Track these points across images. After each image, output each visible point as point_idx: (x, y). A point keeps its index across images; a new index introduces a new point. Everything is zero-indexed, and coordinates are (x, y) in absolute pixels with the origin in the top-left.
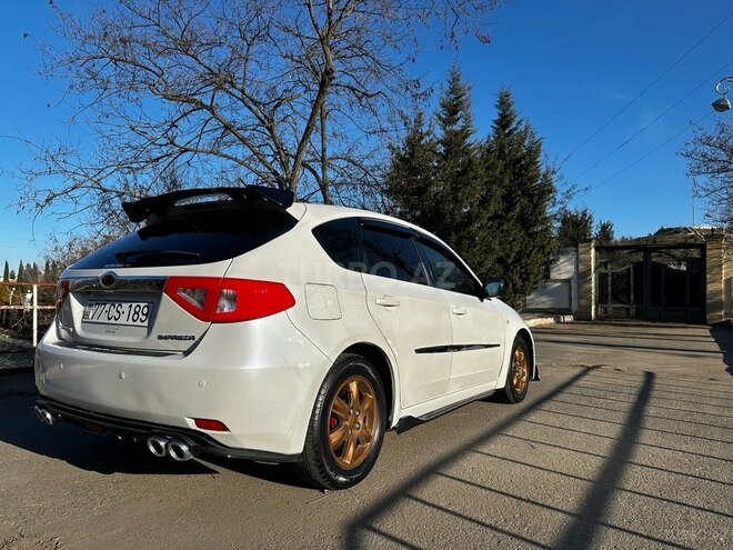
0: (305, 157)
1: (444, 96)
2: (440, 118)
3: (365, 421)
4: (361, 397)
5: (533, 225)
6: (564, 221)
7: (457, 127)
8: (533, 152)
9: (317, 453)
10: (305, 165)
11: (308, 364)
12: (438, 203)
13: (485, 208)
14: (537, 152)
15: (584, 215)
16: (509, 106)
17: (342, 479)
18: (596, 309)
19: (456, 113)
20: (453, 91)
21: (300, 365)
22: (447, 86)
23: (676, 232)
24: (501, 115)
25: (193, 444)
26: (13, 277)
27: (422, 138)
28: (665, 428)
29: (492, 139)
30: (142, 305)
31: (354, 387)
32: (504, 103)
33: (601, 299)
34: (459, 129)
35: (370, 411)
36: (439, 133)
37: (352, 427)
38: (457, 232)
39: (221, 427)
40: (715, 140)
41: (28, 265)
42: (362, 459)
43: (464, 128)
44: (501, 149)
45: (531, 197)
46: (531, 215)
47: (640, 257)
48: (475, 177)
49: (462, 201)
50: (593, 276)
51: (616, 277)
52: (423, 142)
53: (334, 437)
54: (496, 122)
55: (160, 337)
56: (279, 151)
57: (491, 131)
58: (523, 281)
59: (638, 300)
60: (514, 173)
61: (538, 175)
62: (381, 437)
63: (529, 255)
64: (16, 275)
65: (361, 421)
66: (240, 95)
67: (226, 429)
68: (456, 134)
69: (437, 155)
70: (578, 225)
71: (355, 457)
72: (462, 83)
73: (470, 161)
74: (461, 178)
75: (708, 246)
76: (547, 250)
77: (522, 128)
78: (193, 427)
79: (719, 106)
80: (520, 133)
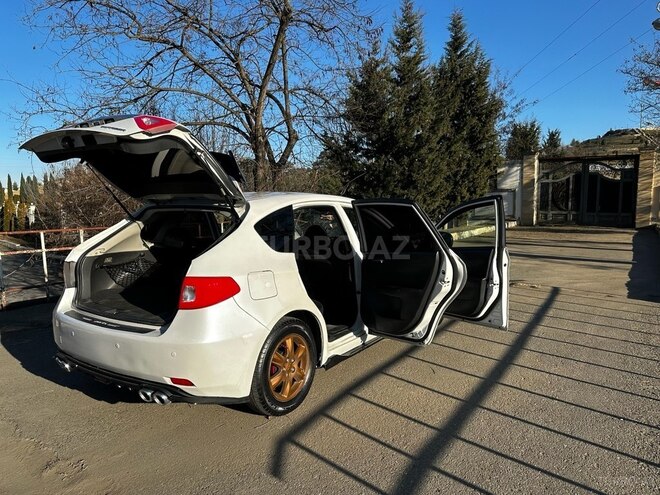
0: (270, 86)
1: (398, 24)
2: (394, 45)
3: (299, 365)
4: (296, 347)
5: (481, 142)
6: (514, 134)
7: (410, 54)
8: (483, 73)
9: (261, 394)
10: (269, 95)
11: (251, 335)
12: (392, 128)
13: (434, 133)
14: (487, 72)
15: (533, 126)
16: (461, 28)
17: (280, 409)
18: (537, 215)
19: (409, 41)
20: (407, 18)
21: (245, 336)
22: (400, 15)
23: (623, 134)
24: (453, 37)
25: (170, 394)
26: (16, 189)
27: (377, 65)
28: (546, 349)
29: (445, 60)
31: (289, 343)
32: (456, 26)
33: (543, 206)
34: (412, 55)
35: (304, 356)
36: (394, 60)
37: (289, 371)
38: (409, 156)
39: (188, 383)
40: (653, 57)
41: (29, 178)
42: (297, 392)
43: (417, 54)
44: (453, 71)
45: (480, 115)
46: (480, 132)
47: (579, 167)
48: (425, 104)
49: (413, 125)
50: (536, 186)
51: (556, 187)
52: (378, 69)
53: (274, 381)
54: (449, 44)
56: (245, 82)
57: (444, 53)
58: (471, 194)
59: (576, 207)
60: (464, 93)
61: (486, 95)
62: (312, 375)
63: (476, 171)
64: (19, 186)
65: (296, 366)
66: (207, 31)
67: (192, 385)
68: (409, 61)
69: (391, 81)
70: (527, 136)
71: (291, 392)
72: (414, 11)
73: (422, 88)
74: (413, 102)
75: (641, 158)
76: (493, 164)
77: (472, 49)
78: (170, 383)
79: (658, 26)
80: (471, 54)
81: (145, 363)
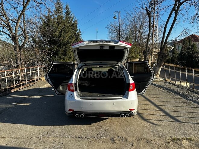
2: (55, 12)
14: (77, 23)
16: (69, 9)
20: (58, 4)
44: (68, 21)
67: (134, 110)
78: (129, 111)
79: (115, 18)
80: (72, 17)
81: (124, 107)
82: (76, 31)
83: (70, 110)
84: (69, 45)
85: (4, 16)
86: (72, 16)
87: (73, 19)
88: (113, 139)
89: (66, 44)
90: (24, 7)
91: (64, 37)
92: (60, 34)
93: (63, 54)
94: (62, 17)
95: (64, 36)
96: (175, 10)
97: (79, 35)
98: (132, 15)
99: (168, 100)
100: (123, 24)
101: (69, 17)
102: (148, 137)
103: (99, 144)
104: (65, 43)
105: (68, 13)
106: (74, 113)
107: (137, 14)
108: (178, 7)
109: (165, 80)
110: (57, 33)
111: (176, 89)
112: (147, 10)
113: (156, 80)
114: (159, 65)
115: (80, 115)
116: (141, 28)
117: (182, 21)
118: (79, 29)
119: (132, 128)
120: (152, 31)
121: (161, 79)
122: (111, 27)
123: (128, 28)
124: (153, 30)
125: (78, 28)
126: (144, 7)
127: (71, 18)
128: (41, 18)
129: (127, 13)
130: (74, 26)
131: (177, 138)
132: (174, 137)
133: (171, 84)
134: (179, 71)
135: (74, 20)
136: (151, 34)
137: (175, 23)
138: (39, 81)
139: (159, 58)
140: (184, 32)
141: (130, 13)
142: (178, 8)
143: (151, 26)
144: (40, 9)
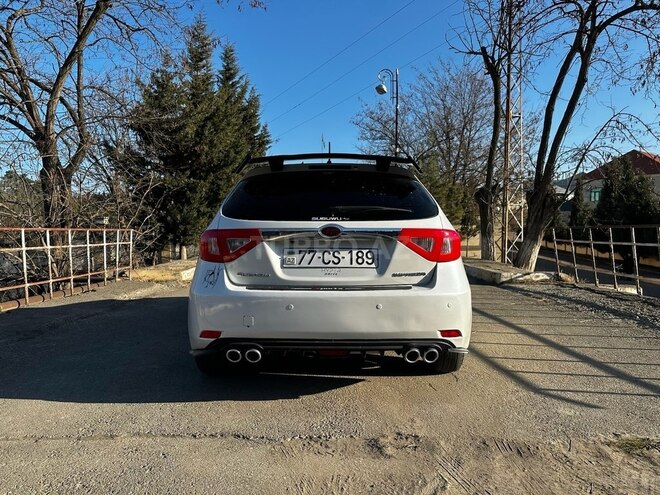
8: (253, 106)
14: (257, 107)
16: (233, 60)
19: (201, 61)
24: (225, 67)
30: (365, 252)
32: (228, 57)
39: (457, 334)
44: (228, 99)
54: (221, 73)
55: (394, 275)
61: (258, 127)
67: (460, 335)
78: (440, 337)
79: (380, 90)
80: (242, 87)
81: (418, 319)
82: (254, 130)
83: (205, 334)
84: (228, 170)
85: (14, 73)
86: (243, 82)
87: (244, 91)
88: (376, 441)
89: (218, 167)
90: (81, 38)
91: (212, 144)
92: (199, 134)
93: (206, 199)
94: (207, 79)
95: (211, 142)
96: (581, 50)
97: (263, 142)
98: (435, 83)
99: (577, 330)
100: (406, 110)
101: (233, 85)
102: (521, 435)
103: (316, 459)
104: (216, 162)
105: (228, 74)
106: (220, 344)
107: (452, 79)
108: (589, 36)
109: (558, 278)
110: (190, 130)
111: (600, 300)
112: (486, 57)
113: (527, 277)
114: (531, 235)
115: (243, 353)
116: (465, 125)
117: (604, 84)
118: (263, 124)
119: (452, 408)
120: (502, 134)
121: (542, 276)
122: (368, 120)
123: (423, 124)
124: (507, 129)
125: (262, 121)
126: (477, 49)
127: (239, 90)
128: (138, 82)
129: (422, 77)
130: (249, 116)
131: (644, 440)
132: (627, 435)
133: (581, 288)
134: (608, 239)
135: (247, 96)
136: (499, 144)
137: (583, 93)
138: (118, 280)
139: (533, 210)
140: (613, 124)
141: (430, 77)
142: (592, 40)
143: (500, 115)
144: (135, 48)
